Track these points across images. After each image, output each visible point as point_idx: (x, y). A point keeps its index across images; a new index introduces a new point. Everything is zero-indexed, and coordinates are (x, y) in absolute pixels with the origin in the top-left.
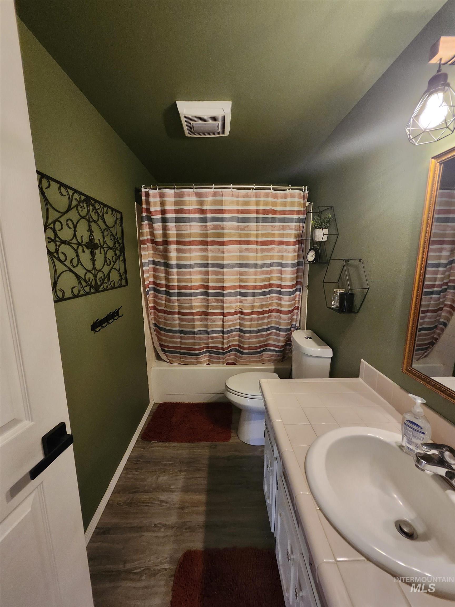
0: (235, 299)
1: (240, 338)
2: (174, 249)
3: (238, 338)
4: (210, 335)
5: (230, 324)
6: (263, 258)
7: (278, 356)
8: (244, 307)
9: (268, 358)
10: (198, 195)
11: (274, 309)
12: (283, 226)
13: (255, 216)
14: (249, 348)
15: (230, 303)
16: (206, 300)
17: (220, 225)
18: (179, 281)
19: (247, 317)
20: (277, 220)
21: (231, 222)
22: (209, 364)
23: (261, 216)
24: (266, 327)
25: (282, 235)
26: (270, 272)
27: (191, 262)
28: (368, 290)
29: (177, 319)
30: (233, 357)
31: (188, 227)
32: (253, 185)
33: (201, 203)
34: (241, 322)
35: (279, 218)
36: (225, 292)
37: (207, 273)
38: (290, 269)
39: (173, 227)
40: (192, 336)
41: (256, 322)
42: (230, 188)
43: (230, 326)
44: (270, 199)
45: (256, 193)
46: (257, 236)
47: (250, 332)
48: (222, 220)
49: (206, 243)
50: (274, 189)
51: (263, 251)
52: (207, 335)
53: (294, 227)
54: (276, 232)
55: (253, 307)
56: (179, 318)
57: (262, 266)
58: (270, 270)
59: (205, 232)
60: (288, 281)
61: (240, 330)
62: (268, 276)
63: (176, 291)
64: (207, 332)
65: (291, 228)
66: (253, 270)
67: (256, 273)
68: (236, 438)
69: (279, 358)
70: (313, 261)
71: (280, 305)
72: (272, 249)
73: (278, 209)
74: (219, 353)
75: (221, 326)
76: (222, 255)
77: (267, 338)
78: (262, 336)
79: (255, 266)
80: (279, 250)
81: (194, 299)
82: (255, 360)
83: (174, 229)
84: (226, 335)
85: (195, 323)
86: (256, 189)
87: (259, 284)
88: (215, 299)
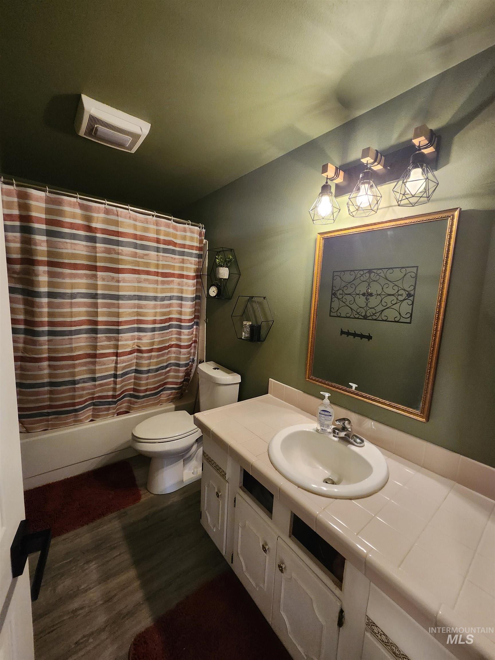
0: (132, 336)
1: (136, 381)
2: (44, 271)
3: (133, 380)
4: (97, 383)
5: (126, 366)
6: (163, 291)
7: (177, 393)
8: (142, 344)
9: (166, 398)
10: (83, 207)
11: (174, 344)
12: (183, 259)
13: (155, 245)
14: (146, 390)
15: (126, 340)
16: (93, 338)
17: (114, 249)
18: (50, 314)
19: (145, 355)
20: (177, 252)
21: (128, 247)
22: (92, 421)
23: (162, 246)
24: (165, 364)
25: (182, 269)
26: (170, 306)
27: (72, 291)
28: (273, 322)
29: (46, 367)
30: (126, 404)
31: (69, 245)
32: (154, 212)
33: (88, 219)
34: (138, 361)
35: (179, 251)
36: (120, 328)
37: (96, 305)
38: (190, 303)
39: (43, 241)
40: (70, 388)
41: (155, 360)
42: (128, 209)
43: (124, 368)
44: (171, 230)
45: (156, 220)
46: (157, 266)
47: (148, 371)
48: (118, 243)
49: (94, 268)
50: (174, 221)
51: (163, 283)
52: (93, 383)
53: (193, 262)
54: (176, 265)
55: (152, 344)
56: (49, 366)
57: (163, 299)
58: (170, 304)
59: (93, 254)
60: (188, 315)
61: (137, 371)
62: (168, 310)
63: (46, 328)
64: (94, 379)
65: (191, 263)
66: (152, 303)
67: (155, 307)
68: (147, 494)
69: (178, 395)
70: (215, 296)
71: (179, 340)
72: (172, 281)
73: (178, 241)
74: (109, 403)
75: (113, 369)
76: (117, 284)
77: (166, 376)
78: (161, 375)
79: (155, 298)
80: (179, 283)
81: (75, 338)
82: (153, 402)
83: (45, 244)
84: (120, 379)
85: (77, 370)
86: (157, 216)
87: (158, 318)
88: (106, 337)
